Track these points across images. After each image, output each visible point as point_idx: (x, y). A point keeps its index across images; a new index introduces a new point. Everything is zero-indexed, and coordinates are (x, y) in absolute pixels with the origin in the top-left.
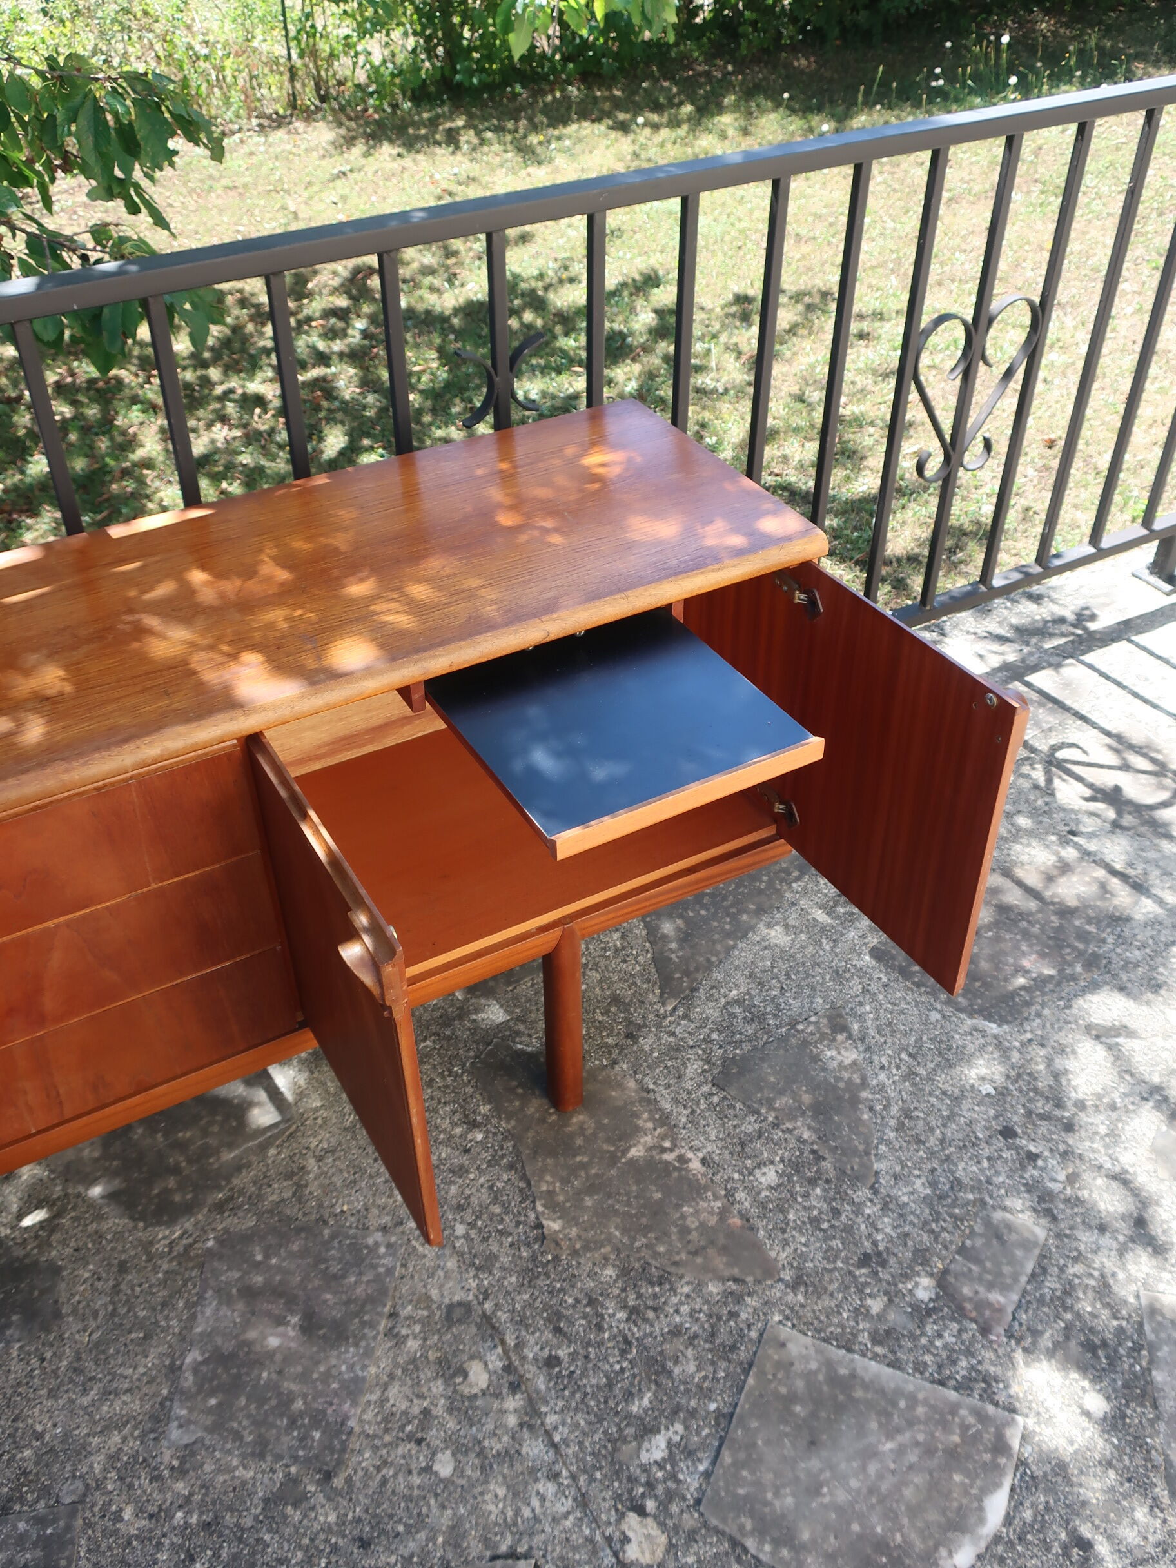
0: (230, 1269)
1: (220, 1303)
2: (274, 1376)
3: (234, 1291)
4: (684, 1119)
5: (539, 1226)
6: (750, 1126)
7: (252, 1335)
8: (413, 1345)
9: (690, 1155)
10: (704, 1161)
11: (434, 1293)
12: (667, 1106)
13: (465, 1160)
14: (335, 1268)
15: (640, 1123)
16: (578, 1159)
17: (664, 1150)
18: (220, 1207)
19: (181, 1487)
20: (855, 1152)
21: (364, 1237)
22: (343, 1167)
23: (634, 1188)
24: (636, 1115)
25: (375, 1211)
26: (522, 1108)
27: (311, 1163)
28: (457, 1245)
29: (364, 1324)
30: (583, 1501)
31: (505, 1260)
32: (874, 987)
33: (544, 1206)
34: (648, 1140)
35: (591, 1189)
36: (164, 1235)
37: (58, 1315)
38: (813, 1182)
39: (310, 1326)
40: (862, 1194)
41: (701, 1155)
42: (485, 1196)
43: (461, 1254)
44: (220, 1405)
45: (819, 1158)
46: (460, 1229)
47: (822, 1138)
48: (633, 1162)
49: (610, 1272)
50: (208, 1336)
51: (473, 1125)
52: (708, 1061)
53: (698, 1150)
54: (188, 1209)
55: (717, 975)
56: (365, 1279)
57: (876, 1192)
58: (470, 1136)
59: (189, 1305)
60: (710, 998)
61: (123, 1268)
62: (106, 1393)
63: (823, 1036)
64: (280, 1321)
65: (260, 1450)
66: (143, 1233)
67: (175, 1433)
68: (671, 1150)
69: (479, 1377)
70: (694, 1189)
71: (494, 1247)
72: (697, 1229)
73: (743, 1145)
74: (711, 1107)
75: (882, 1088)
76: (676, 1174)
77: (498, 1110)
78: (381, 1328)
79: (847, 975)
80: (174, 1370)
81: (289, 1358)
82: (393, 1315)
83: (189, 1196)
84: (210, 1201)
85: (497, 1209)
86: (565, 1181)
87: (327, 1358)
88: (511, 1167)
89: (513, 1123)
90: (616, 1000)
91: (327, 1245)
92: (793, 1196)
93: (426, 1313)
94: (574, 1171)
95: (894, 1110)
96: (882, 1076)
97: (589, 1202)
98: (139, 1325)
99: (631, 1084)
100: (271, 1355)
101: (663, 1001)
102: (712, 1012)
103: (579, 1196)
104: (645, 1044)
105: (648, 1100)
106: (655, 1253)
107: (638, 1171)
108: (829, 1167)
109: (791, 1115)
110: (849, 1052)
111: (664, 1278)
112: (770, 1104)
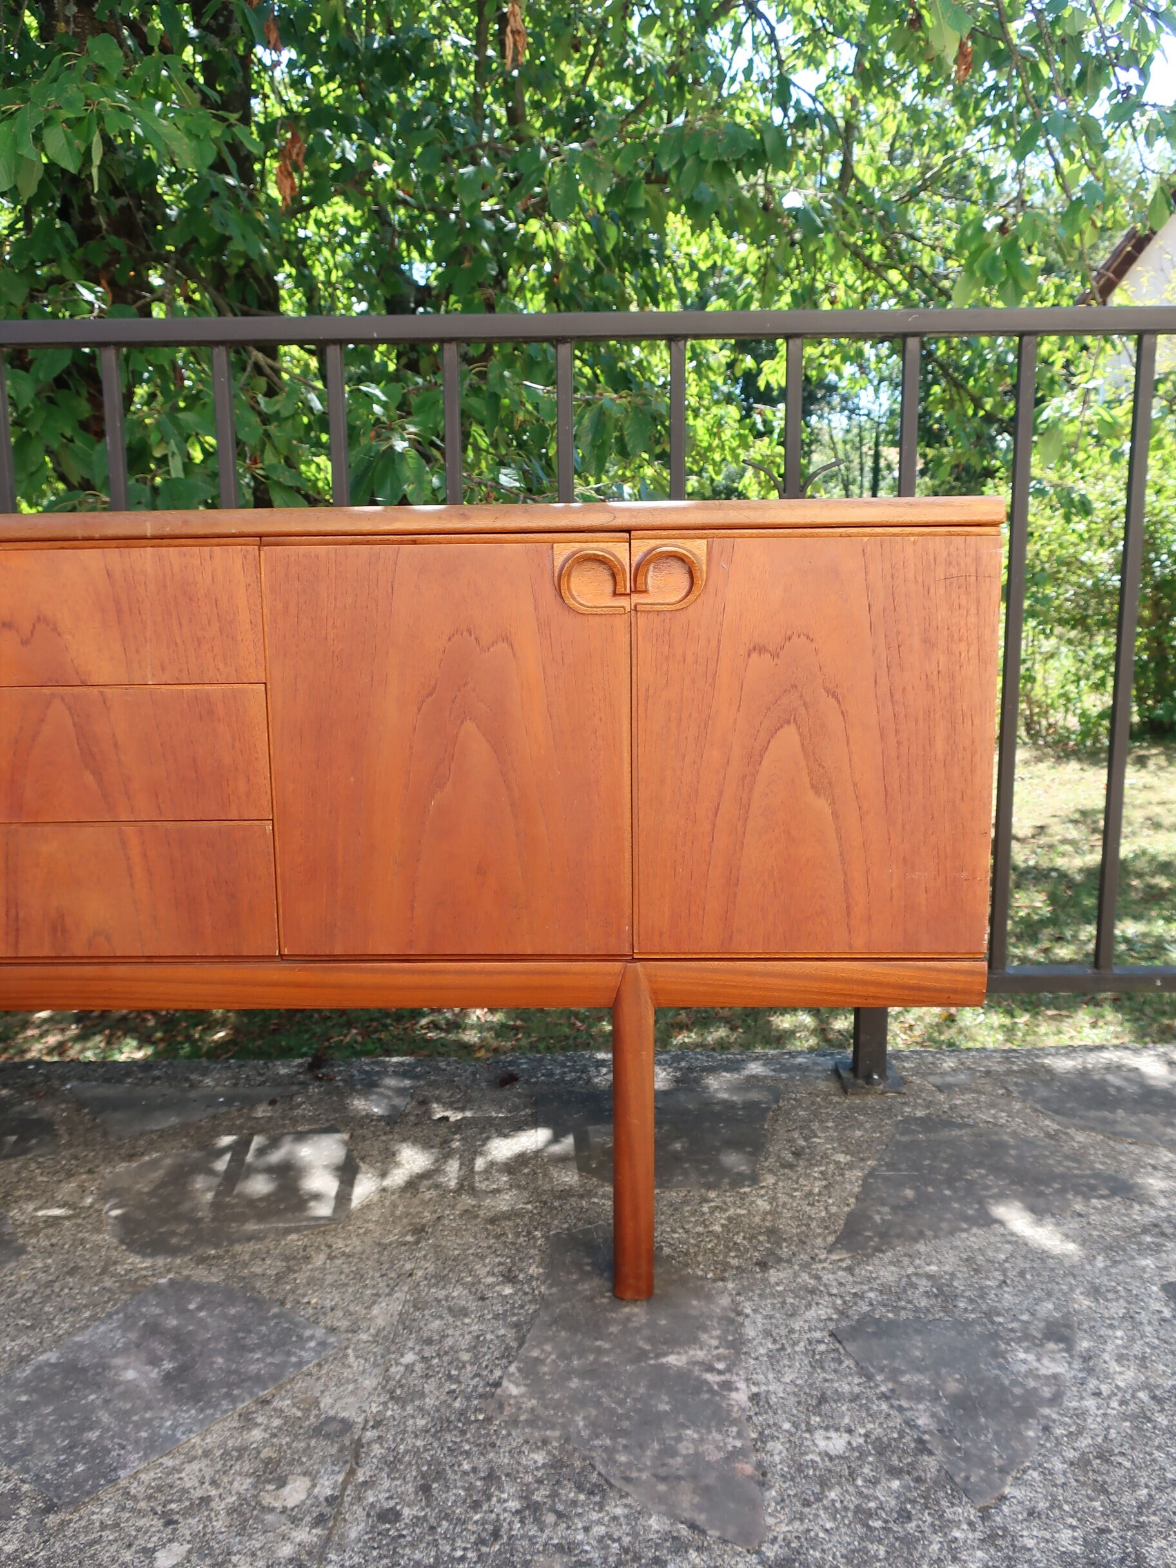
0: (157, 1305)
1: (119, 1327)
2: (99, 1402)
3: (142, 1322)
4: (762, 1351)
5: (497, 1385)
6: (849, 1385)
7: (118, 1361)
8: (257, 1434)
9: (741, 1385)
10: (754, 1397)
11: (326, 1401)
12: (750, 1332)
13: (473, 1305)
14: (251, 1341)
15: (704, 1337)
16: (598, 1343)
17: (711, 1369)
18: (202, 1260)
20: (985, 1463)
21: (305, 1327)
22: (347, 1271)
23: (642, 1390)
24: (704, 1329)
25: (340, 1313)
26: (576, 1282)
27: (320, 1258)
28: (393, 1369)
29: (228, 1395)
31: (429, 1402)
32: (1143, 1317)
33: (519, 1369)
34: (700, 1355)
35: (587, 1373)
36: (133, 1262)
38: (895, 1472)
39: (176, 1376)
40: (966, 1511)
41: (755, 1389)
42: (465, 1342)
43: (387, 1379)
44: (27, 1403)
45: (922, 1447)
46: (409, 1358)
47: (944, 1432)
48: (664, 1369)
49: (540, 1458)
50: (80, 1346)
51: (509, 1277)
52: (842, 1313)
53: (756, 1384)
54: (175, 1251)
55: (921, 1247)
56: (269, 1360)
57: (985, 1514)
58: (498, 1288)
59: (93, 1318)
60: (897, 1263)
61: (73, 1271)
63: (1026, 1336)
64: (154, 1362)
66: (117, 1254)
68: (720, 1372)
69: (295, 1493)
70: (721, 1418)
72: (685, 1456)
73: (822, 1399)
74: (810, 1352)
75: (1081, 1414)
76: (706, 1396)
77: (550, 1276)
78: (240, 1406)
79: (1110, 1296)
80: (22, 1360)
81: (129, 1393)
82: (265, 1403)
83: (185, 1243)
84: (199, 1252)
85: (466, 1357)
86: (563, 1356)
87: (163, 1408)
88: (517, 1326)
89: (554, 1290)
90: (772, 1232)
91: (264, 1321)
92: (852, 1476)
93: (299, 1414)
94: (581, 1353)
95: (1084, 1442)
96: (1090, 1403)
97: (574, 1383)
98: (36, 1315)
99: (725, 1302)
100: (115, 1384)
101: (830, 1250)
102: (888, 1275)
103: (568, 1374)
104: (773, 1275)
105: (732, 1320)
106: (610, 1461)
107: (661, 1378)
108: (931, 1465)
109: (916, 1394)
110: (1054, 1364)
111: (600, 1491)
112: (894, 1375)
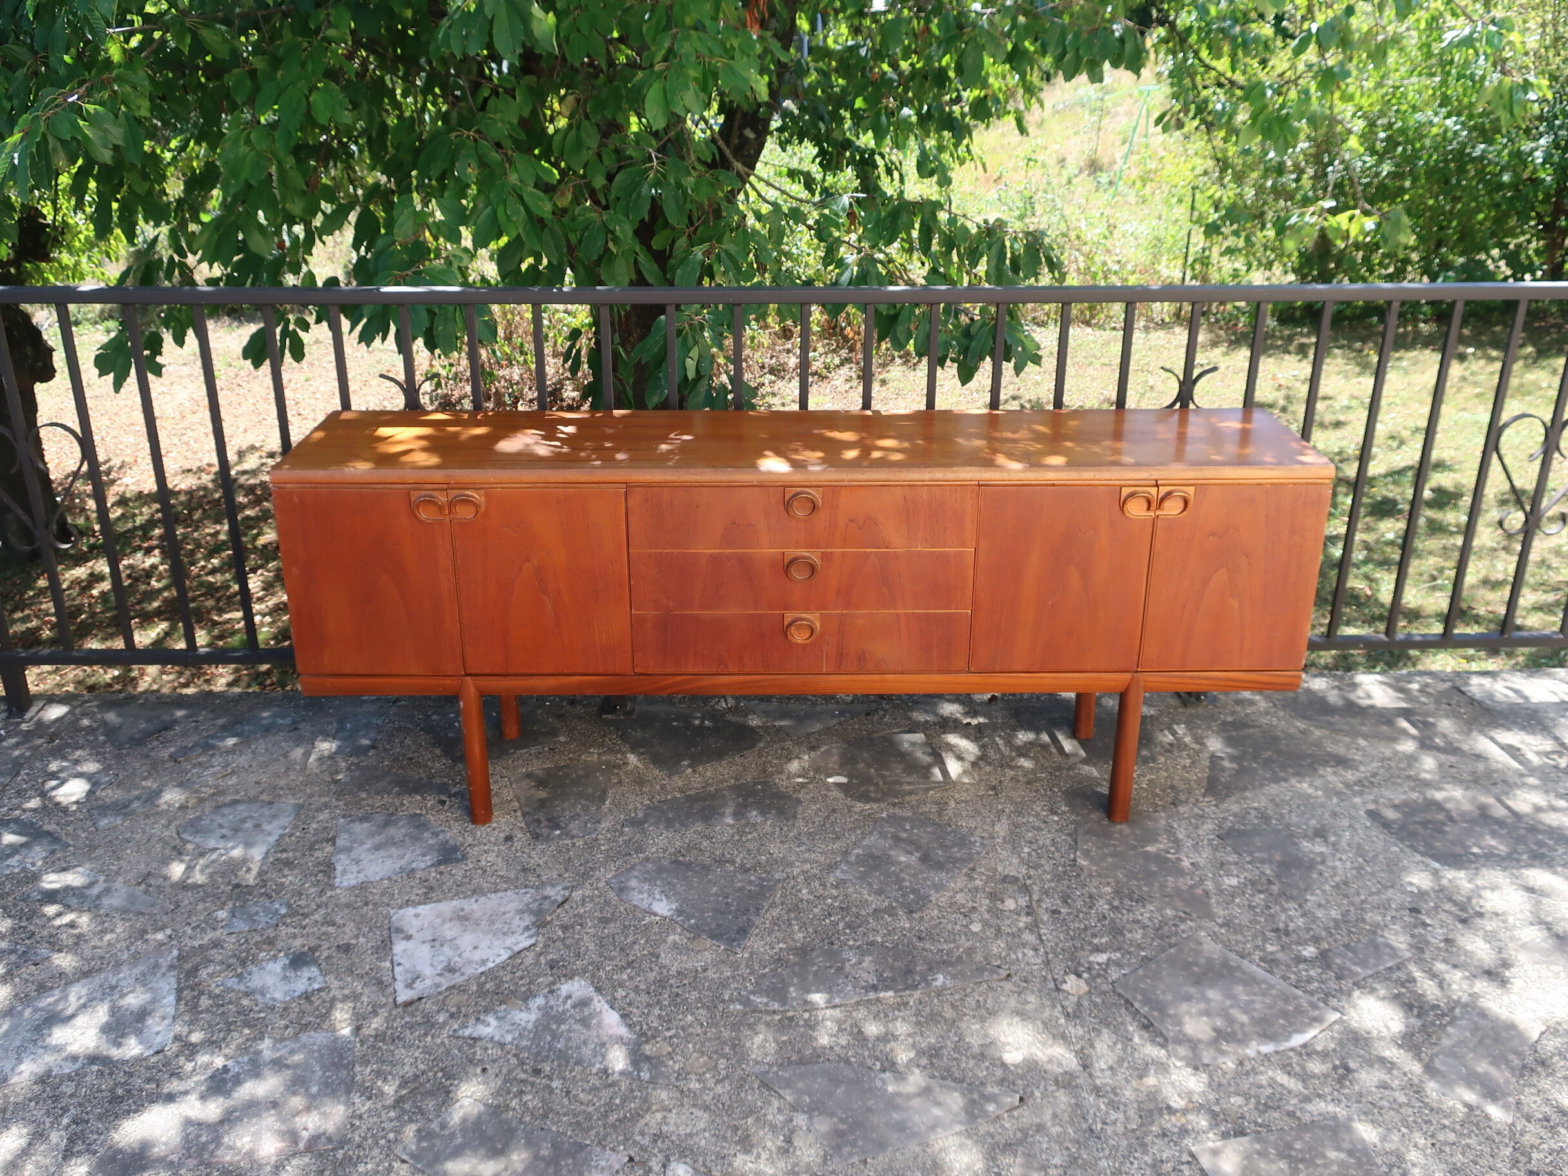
0: (890, 827)
1: (880, 837)
2: (898, 870)
3: (889, 835)
4: (1189, 844)
5: (1075, 860)
6: (1232, 858)
7: (892, 853)
8: (978, 882)
9: (1185, 859)
10: (1192, 864)
11: (1000, 869)
12: (1181, 836)
13: (1043, 825)
14: (948, 843)
15: (1160, 838)
16: (1112, 842)
17: (1169, 853)
18: (894, 805)
19: (834, 892)
20: (1298, 887)
21: (969, 837)
22: (970, 809)
23: (1142, 862)
24: (1159, 835)
25: (981, 830)
26: (1087, 814)
27: (952, 804)
28: (1022, 855)
29: (955, 867)
30: (1047, 963)
31: (1047, 868)
32: (1357, 826)
33: (1081, 854)
34: (1161, 846)
35: (1113, 855)
36: (859, 806)
37: (795, 817)
38: (1260, 892)
39: (924, 859)
40: (1291, 905)
41: (1191, 861)
42: (1048, 842)
43: (1022, 859)
44: (865, 871)
45: (1270, 882)
46: (1026, 850)
47: (1278, 876)
48: (1147, 853)
49: (1109, 889)
50: (869, 847)
51: (1053, 812)
52: (1220, 827)
53: (1191, 858)
54: (876, 800)
55: (1248, 794)
56: (963, 852)
57: (1301, 906)
58: (1050, 817)
59: (863, 833)
60: (1238, 802)
61: (834, 811)
62: (809, 850)
63: (1306, 836)
64: (910, 853)
65: (880, 892)
66: (849, 801)
67: (838, 873)
68: (1173, 854)
69: (1010, 904)
70: (1182, 873)
71: (1043, 862)
72: (1172, 888)
73: (1222, 864)
74: (1210, 844)
75: (1334, 868)
76: (1171, 864)
77: (1073, 811)
78: (964, 871)
79: (1341, 816)
80: (846, 853)
81: (908, 866)
82: (973, 869)
83: (879, 796)
84: (890, 801)
85: (1052, 849)
86: (1099, 848)
87: (929, 873)
88: (1069, 835)
89: (1079, 818)
90: (1172, 787)
91: (947, 834)
92: (1243, 893)
93: (992, 874)
94: (1107, 846)
95: (1337, 879)
96: (1338, 863)
97: (1110, 859)
98: (834, 832)
99: (1163, 822)
100: (899, 863)
101: (1204, 796)
102: (1235, 808)
103: (1105, 856)
104: (1181, 809)
105: (1170, 831)
106: (1140, 890)
107: (1147, 856)
108: (1275, 889)
109: (1263, 861)
110: (1320, 848)
111: (1141, 900)
112: (1250, 854)
